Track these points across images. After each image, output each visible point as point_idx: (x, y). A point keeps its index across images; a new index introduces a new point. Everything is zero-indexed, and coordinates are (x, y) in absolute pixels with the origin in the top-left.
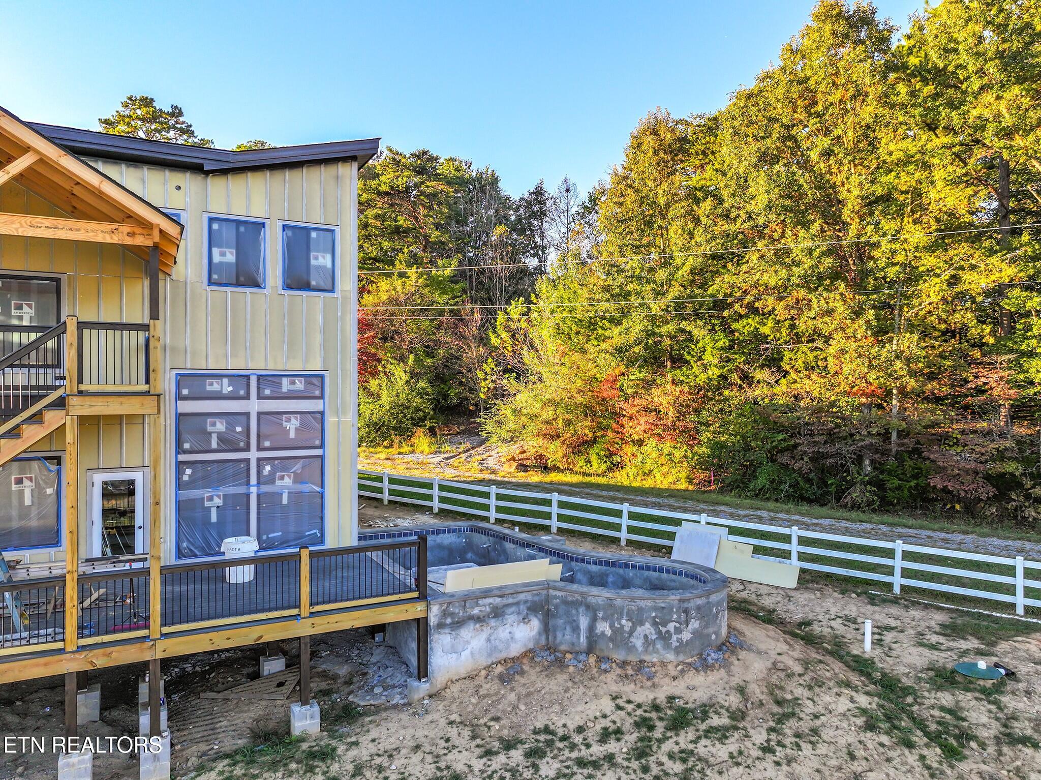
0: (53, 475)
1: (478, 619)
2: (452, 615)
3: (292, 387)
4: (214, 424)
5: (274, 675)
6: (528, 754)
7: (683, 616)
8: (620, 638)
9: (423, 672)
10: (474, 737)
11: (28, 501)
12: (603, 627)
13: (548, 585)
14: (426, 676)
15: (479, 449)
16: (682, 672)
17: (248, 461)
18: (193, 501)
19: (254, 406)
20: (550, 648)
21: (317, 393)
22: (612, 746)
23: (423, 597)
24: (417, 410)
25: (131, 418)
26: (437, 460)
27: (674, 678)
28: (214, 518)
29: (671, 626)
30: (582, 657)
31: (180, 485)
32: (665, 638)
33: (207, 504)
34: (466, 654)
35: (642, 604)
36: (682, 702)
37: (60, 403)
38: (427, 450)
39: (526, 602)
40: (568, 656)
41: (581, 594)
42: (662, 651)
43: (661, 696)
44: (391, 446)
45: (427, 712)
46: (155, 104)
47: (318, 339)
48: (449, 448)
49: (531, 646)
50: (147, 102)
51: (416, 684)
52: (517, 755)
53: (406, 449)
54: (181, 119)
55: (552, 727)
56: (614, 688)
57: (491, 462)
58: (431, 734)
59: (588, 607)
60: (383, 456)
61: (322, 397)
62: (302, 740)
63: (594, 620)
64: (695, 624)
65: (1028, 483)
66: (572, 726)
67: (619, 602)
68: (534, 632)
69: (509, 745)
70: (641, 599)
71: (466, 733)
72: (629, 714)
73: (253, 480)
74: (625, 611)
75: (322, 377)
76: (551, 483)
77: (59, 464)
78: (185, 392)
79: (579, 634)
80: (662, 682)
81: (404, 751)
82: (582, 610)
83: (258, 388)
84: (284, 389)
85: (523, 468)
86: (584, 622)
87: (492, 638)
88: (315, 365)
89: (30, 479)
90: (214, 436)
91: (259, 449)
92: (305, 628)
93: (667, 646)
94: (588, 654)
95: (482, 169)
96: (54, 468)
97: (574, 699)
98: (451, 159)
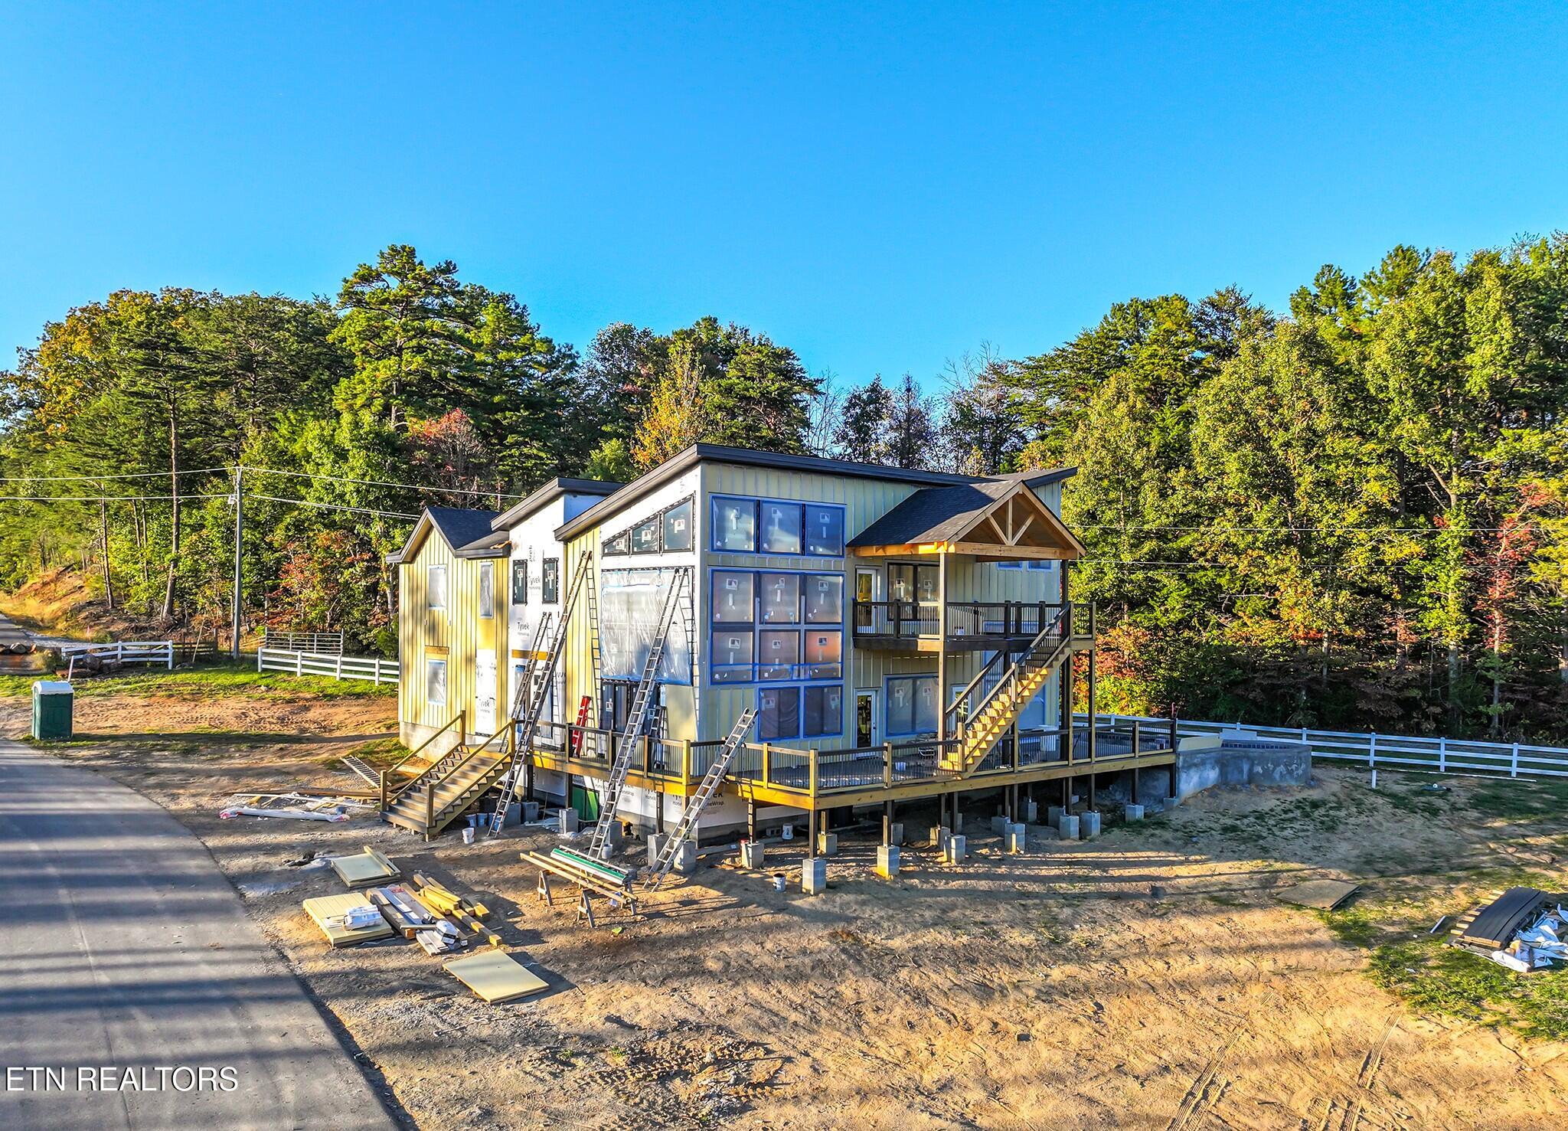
2: (1187, 762)
7: (1299, 761)
8: (1268, 774)
9: (1176, 792)
13: (1222, 749)
14: (1178, 794)
16: (1302, 789)
20: (1227, 782)
23: (1175, 751)
29: (1293, 767)
30: (1248, 784)
32: (1290, 772)
34: (1194, 782)
35: (1279, 755)
36: (1310, 800)
39: (1214, 757)
40: (1239, 785)
41: (1245, 752)
42: (1289, 780)
43: (1299, 798)
49: (1218, 780)
51: (1174, 798)
56: (1274, 796)
59: (1249, 758)
63: (1252, 766)
64: (1303, 766)
65: (1424, 705)
67: (1267, 754)
68: (1217, 774)
70: (1279, 752)
74: (1270, 759)
79: (1243, 773)
80: (1294, 793)
82: (1245, 760)
87: (1202, 776)
92: (1137, 764)
93: (1292, 777)
94: (1250, 782)
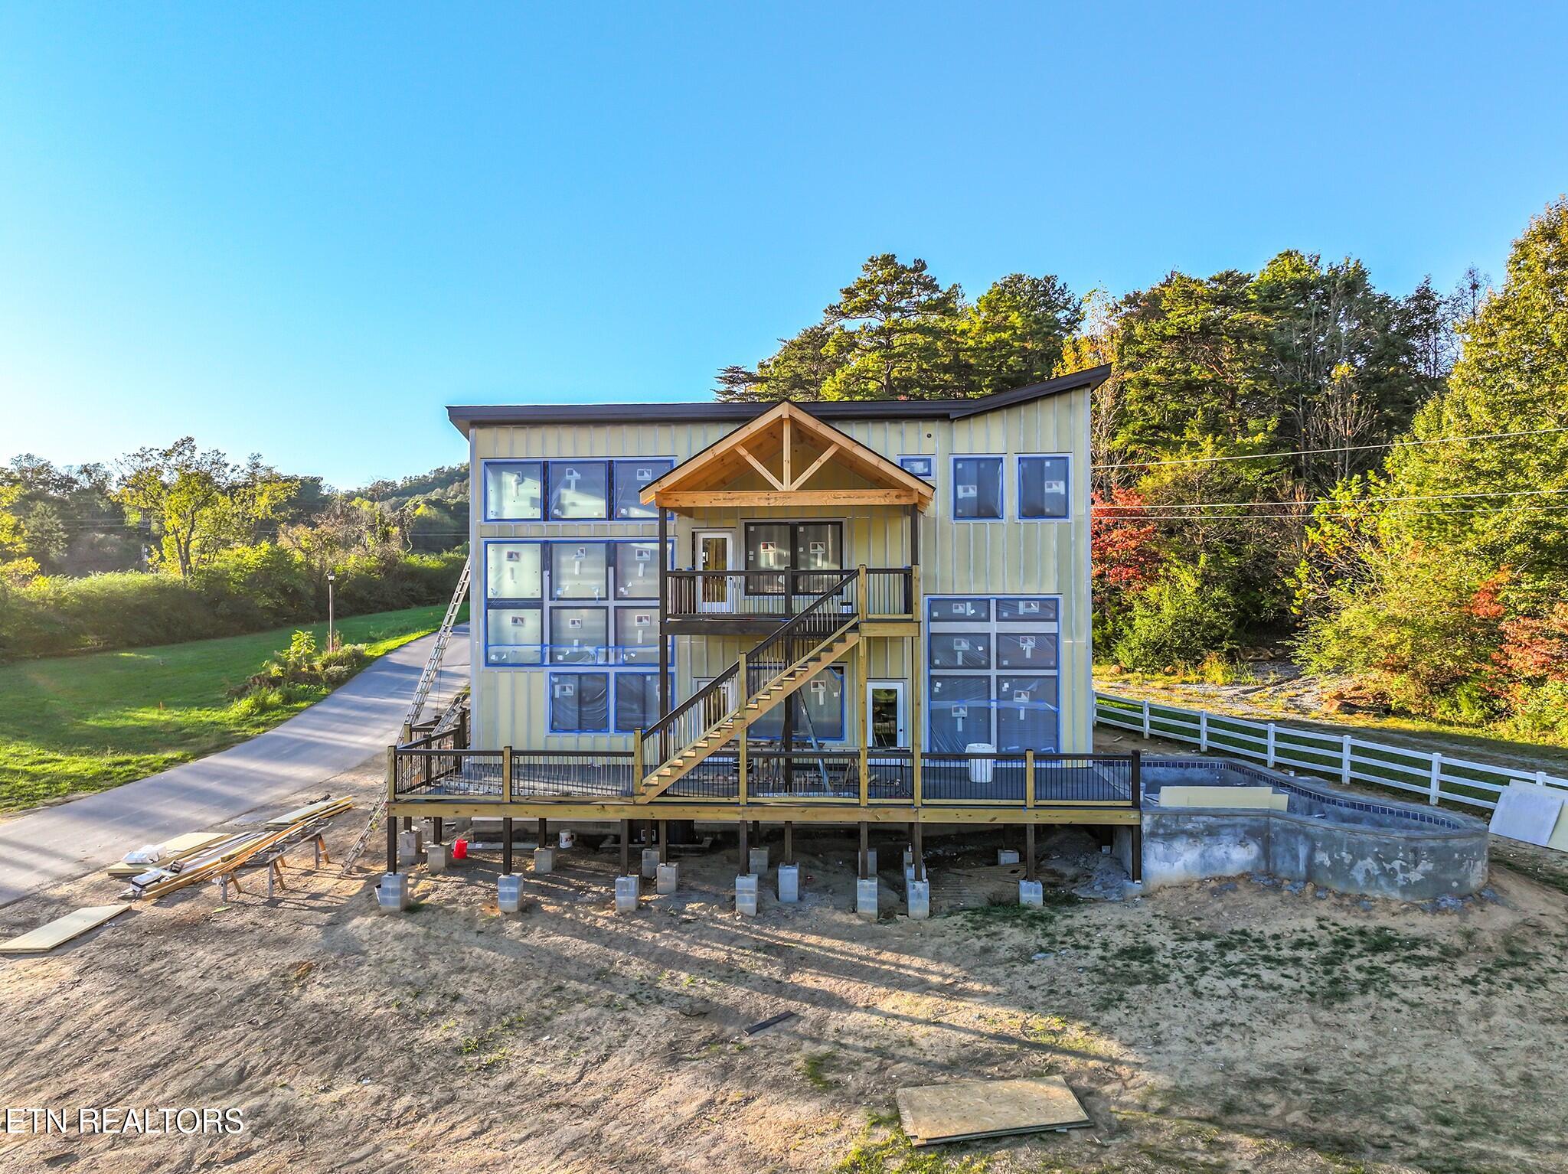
0: (838, 681)
1: (1192, 835)
2: (1164, 826)
3: (1028, 610)
4: (959, 644)
5: (1009, 865)
6: (1218, 946)
7: (1411, 855)
8: (1339, 870)
9: (1137, 874)
10: (1173, 928)
11: (821, 702)
12: (1323, 858)
13: (1268, 814)
14: (1140, 878)
15: (1295, 682)
16: (1406, 910)
17: (989, 677)
18: (942, 711)
19: (993, 627)
20: (1270, 874)
21: (1052, 616)
22: (1303, 953)
23: (1136, 806)
24: (1211, 626)
25: (893, 639)
26: (1232, 692)
27: (1394, 914)
28: (960, 728)
29: (1397, 864)
30: (1300, 885)
31: (932, 696)
32: (1390, 875)
33: (954, 714)
34: (1179, 865)
35: (1364, 837)
36: (1393, 933)
37: (855, 628)
38: (1220, 679)
39: (1243, 825)
40: (1286, 882)
41: (1300, 822)
42: (1386, 889)
43: (1371, 925)
44: (1174, 673)
45: (1136, 906)
46: (896, 260)
47: (1052, 564)
48: (1252, 679)
49: (1249, 869)
50: (888, 260)
51: (1129, 883)
52: (1208, 945)
53: (1193, 677)
54: (925, 273)
55: (1249, 931)
56: (1325, 913)
57: (1307, 700)
58: (1136, 920)
59: (1307, 836)
60: (1159, 685)
61: (1056, 620)
62: (1026, 908)
63: (1313, 850)
64: (1426, 866)
66: (1268, 932)
67: (1338, 833)
68: (1252, 857)
69: (1202, 937)
70: (1362, 832)
71: (1168, 924)
72: (1331, 934)
73: (994, 696)
74: (1345, 843)
75: (1057, 600)
76: (1382, 730)
77: (842, 673)
78: (936, 614)
79: (1298, 863)
80: (1378, 915)
81: (1109, 927)
82: (1301, 838)
83: (997, 611)
84: (1021, 612)
85: (1349, 708)
86: (1303, 852)
87: (1207, 854)
88: (1050, 589)
89: (823, 684)
90: (960, 654)
91: (999, 667)
92: (1030, 818)
93: (1392, 883)
94: (1306, 882)
95: (1338, 261)
96: (839, 676)
97: (1280, 915)
98: (1289, 254)
